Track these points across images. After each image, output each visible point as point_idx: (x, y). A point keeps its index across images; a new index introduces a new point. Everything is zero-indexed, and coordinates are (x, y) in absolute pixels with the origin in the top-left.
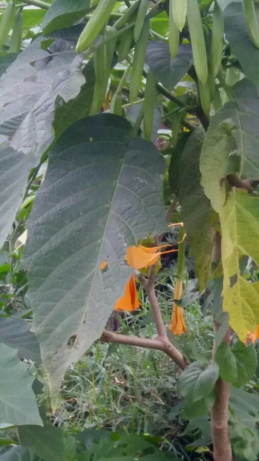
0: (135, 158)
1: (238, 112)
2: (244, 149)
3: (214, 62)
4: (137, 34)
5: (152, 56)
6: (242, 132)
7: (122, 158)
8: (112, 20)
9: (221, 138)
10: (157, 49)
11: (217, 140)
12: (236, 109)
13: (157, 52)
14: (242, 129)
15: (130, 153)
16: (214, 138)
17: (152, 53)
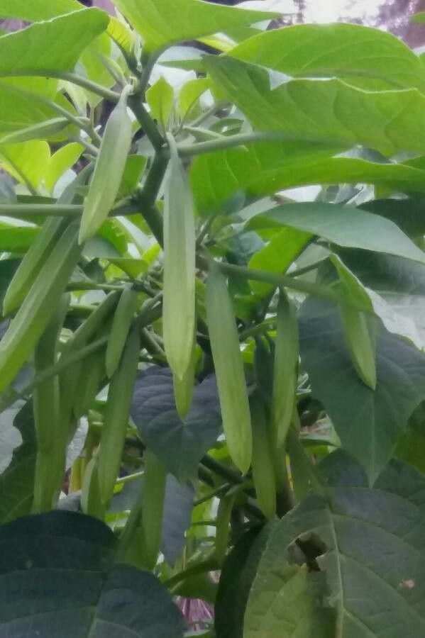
0: (120, 606)
1: (331, 517)
2: (344, 595)
3: (277, 415)
4: (111, 359)
5: (146, 403)
6: (340, 557)
7: (95, 604)
8: (73, 318)
9: (294, 573)
10: (157, 387)
11: (284, 578)
12: (327, 511)
13: (159, 393)
14: (341, 552)
15: (110, 597)
16: (278, 574)
17: (147, 397)
